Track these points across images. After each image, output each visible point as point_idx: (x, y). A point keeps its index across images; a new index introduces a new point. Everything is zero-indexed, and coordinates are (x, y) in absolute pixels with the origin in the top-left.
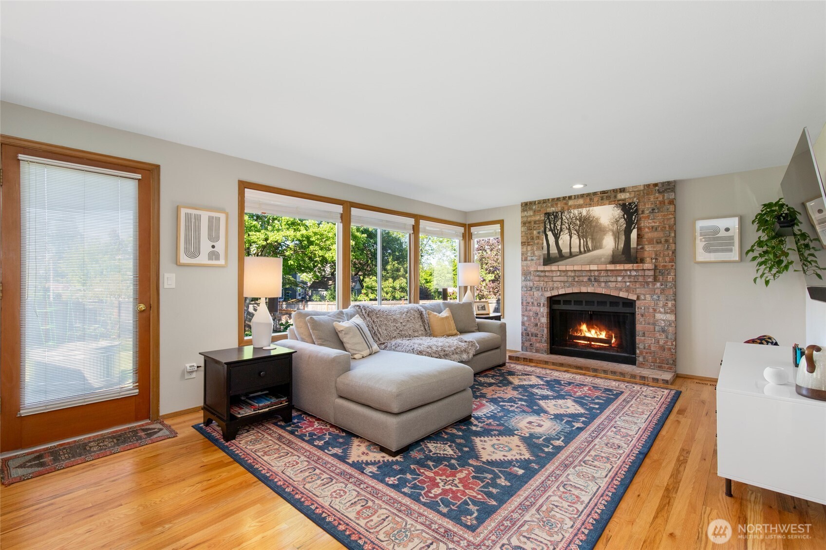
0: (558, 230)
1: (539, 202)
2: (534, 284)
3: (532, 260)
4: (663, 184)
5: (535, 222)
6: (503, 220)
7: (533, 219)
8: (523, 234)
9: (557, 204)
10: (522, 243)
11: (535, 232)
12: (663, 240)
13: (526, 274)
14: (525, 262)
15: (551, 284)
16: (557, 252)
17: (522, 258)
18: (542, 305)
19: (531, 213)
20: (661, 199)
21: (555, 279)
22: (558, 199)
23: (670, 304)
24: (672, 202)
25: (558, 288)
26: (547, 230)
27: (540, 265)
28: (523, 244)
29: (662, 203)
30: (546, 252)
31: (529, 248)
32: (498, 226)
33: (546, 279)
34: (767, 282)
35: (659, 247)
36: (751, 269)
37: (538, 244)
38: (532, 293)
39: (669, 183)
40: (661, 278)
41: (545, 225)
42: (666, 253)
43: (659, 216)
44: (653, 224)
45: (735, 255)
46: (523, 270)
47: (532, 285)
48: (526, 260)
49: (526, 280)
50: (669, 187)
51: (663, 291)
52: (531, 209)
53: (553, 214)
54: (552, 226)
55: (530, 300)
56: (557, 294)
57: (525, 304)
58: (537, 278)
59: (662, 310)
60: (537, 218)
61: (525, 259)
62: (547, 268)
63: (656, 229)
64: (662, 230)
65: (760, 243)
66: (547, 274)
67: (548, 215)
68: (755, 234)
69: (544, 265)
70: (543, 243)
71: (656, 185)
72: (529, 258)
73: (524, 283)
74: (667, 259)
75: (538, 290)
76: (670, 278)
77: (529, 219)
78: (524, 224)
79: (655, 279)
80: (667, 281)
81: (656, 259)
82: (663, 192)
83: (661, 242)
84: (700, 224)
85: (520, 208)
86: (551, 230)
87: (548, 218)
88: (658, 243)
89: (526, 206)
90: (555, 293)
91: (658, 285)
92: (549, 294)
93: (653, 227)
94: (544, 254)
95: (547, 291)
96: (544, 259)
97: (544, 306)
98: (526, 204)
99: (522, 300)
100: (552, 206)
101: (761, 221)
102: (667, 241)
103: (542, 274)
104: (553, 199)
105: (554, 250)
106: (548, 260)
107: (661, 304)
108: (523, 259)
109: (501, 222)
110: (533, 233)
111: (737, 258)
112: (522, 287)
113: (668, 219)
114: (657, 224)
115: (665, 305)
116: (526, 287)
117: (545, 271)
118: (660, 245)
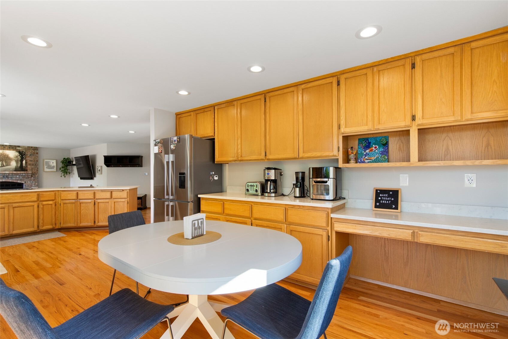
4: (34, 147)
12: (34, 164)
20: (33, 152)
23: (36, 184)
24: (37, 153)
29: (34, 153)
34: (65, 177)
35: (33, 167)
36: (60, 173)
39: (36, 147)
40: (33, 176)
42: (35, 168)
43: (33, 157)
44: (31, 159)
45: (55, 170)
50: (36, 149)
51: (34, 180)
59: (34, 186)
63: (32, 161)
64: (34, 161)
65: (63, 167)
68: (61, 165)
71: (32, 147)
74: (36, 170)
76: (37, 176)
79: (32, 176)
80: (35, 177)
81: (32, 170)
82: (34, 150)
83: (33, 165)
84: (46, 160)
88: (32, 165)
91: (33, 178)
93: (31, 160)
101: (63, 162)
102: (36, 165)
107: (33, 184)
111: (55, 171)
113: (36, 158)
114: (32, 159)
115: (35, 184)
118: (33, 166)
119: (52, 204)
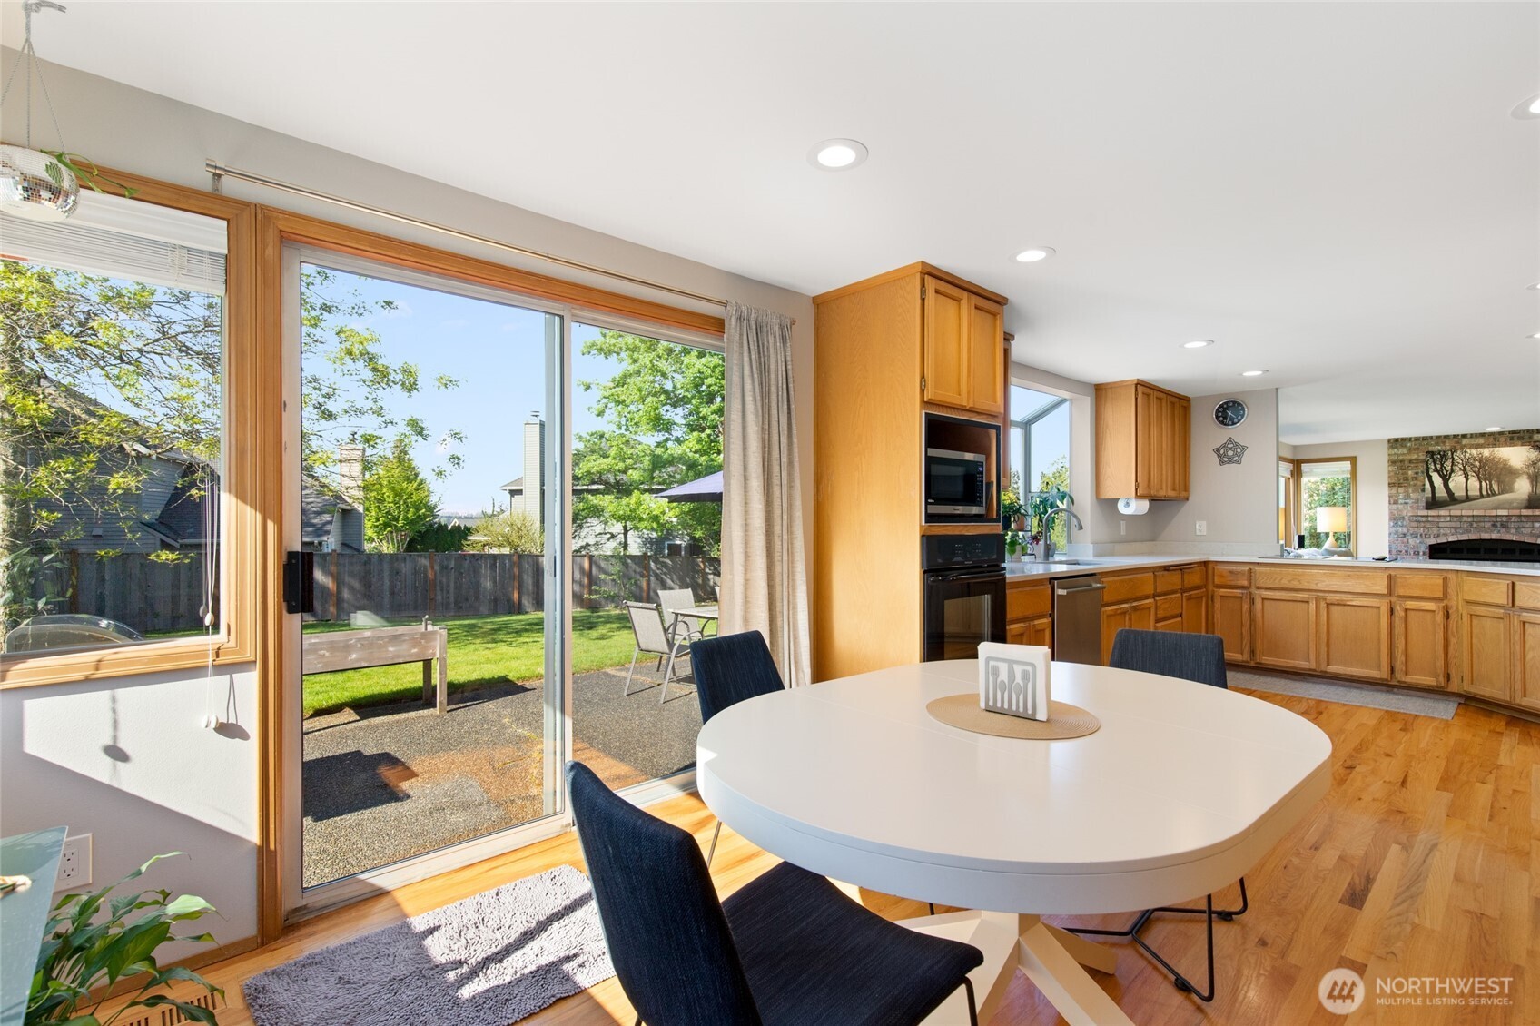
0: (1447, 471)
1: (1417, 439)
2: (1408, 530)
3: (1405, 503)
5: (1410, 461)
6: (1355, 457)
7: (1408, 457)
8: (1392, 474)
9: (1444, 443)
10: (1389, 484)
11: (1410, 472)
13: (1395, 519)
14: (1395, 506)
15: (1435, 530)
16: (1446, 495)
17: (1390, 501)
18: (1421, 553)
19: (1405, 451)
21: (1441, 525)
22: (1446, 437)
25: (1445, 535)
26: (1431, 470)
27: (1418, 509)
28: (1391, 485)
30: (1430, 495)
31: (1401, 490)
32: (1347, 465)
33: (1428, 525)
37: (1415, 485)
38: (1405, 540)
41: (1427, 465)
46: (1391, 513)
47: (1405, 530)
48: (1396, 502)
49: (1396, 525)
52: (1402, 446)
53: (1439, 454)
54: (1438, 466)
55: (1403, 549)
56: (1445, 541)
57: (1394, 552)
58: (1415, 524)
60: (1414, 456)
61: (1393, 501)
62: (1431, 513)
66: (1430, 519)
67: (1432, 454)
69: (1427, 509)
70: (1424, 485)
72: (1400, 501)
73: (1394, 529)
75: (1416, 537)
77: (1401, 458)
78: (1392, 462)
85: (1386, 445)
86: (1436, 470)
87: (1432, 457)
89: (1395, 443)
90: (1442, 540)
92: (1433, 541)
94: (1427, 498)
95: (1430, 537)
96: (1427, 503)
97: (1424, 554)
98: (1396, 440)
99: (1390, 548)
100: (1437, 444)
103: (1424, 519)
104: (1438, 437)
105: (1441, 492)
106: (1433, 503)
108: (1392, 502)
109: (1353, 460)
110: (1407, 474)
112: (1390, 534)
116: (1396, 533)
117: (1428, 516)
119: (1434, 611)
